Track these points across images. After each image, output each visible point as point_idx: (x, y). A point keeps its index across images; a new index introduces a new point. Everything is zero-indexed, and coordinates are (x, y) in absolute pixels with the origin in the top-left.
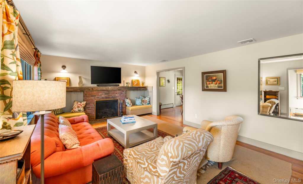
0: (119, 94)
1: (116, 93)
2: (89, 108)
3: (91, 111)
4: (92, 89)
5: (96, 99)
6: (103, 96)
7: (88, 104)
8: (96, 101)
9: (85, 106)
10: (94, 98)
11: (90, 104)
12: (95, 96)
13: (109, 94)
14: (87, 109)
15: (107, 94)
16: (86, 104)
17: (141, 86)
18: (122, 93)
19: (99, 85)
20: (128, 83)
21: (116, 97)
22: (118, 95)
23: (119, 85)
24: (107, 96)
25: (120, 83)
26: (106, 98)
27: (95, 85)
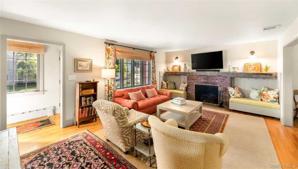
0: (220, 81)
1: (217, 80)
2: (190, 89)
3: (192, 92)
4: (192, 74)
5: (196, 82)
6: (202, 81)
7: (189, 86)
8: (195, 85)
9: (187, 87)
10: (194, 82)
11: (190, 86)
12: (195, 80)
13: (208, 79)
14: (189, 90)
15: (206, 79)
16: (188, 85)
17: (264, 72)
18: (224, 80)
19: (198, 70)
20: (235, 68)
21: (217, 83)
22: (218, 81)
23: (219, 71)
24: (205, 81)
25: (222, 68)
26: (205, 83)
27: (195, 71)
